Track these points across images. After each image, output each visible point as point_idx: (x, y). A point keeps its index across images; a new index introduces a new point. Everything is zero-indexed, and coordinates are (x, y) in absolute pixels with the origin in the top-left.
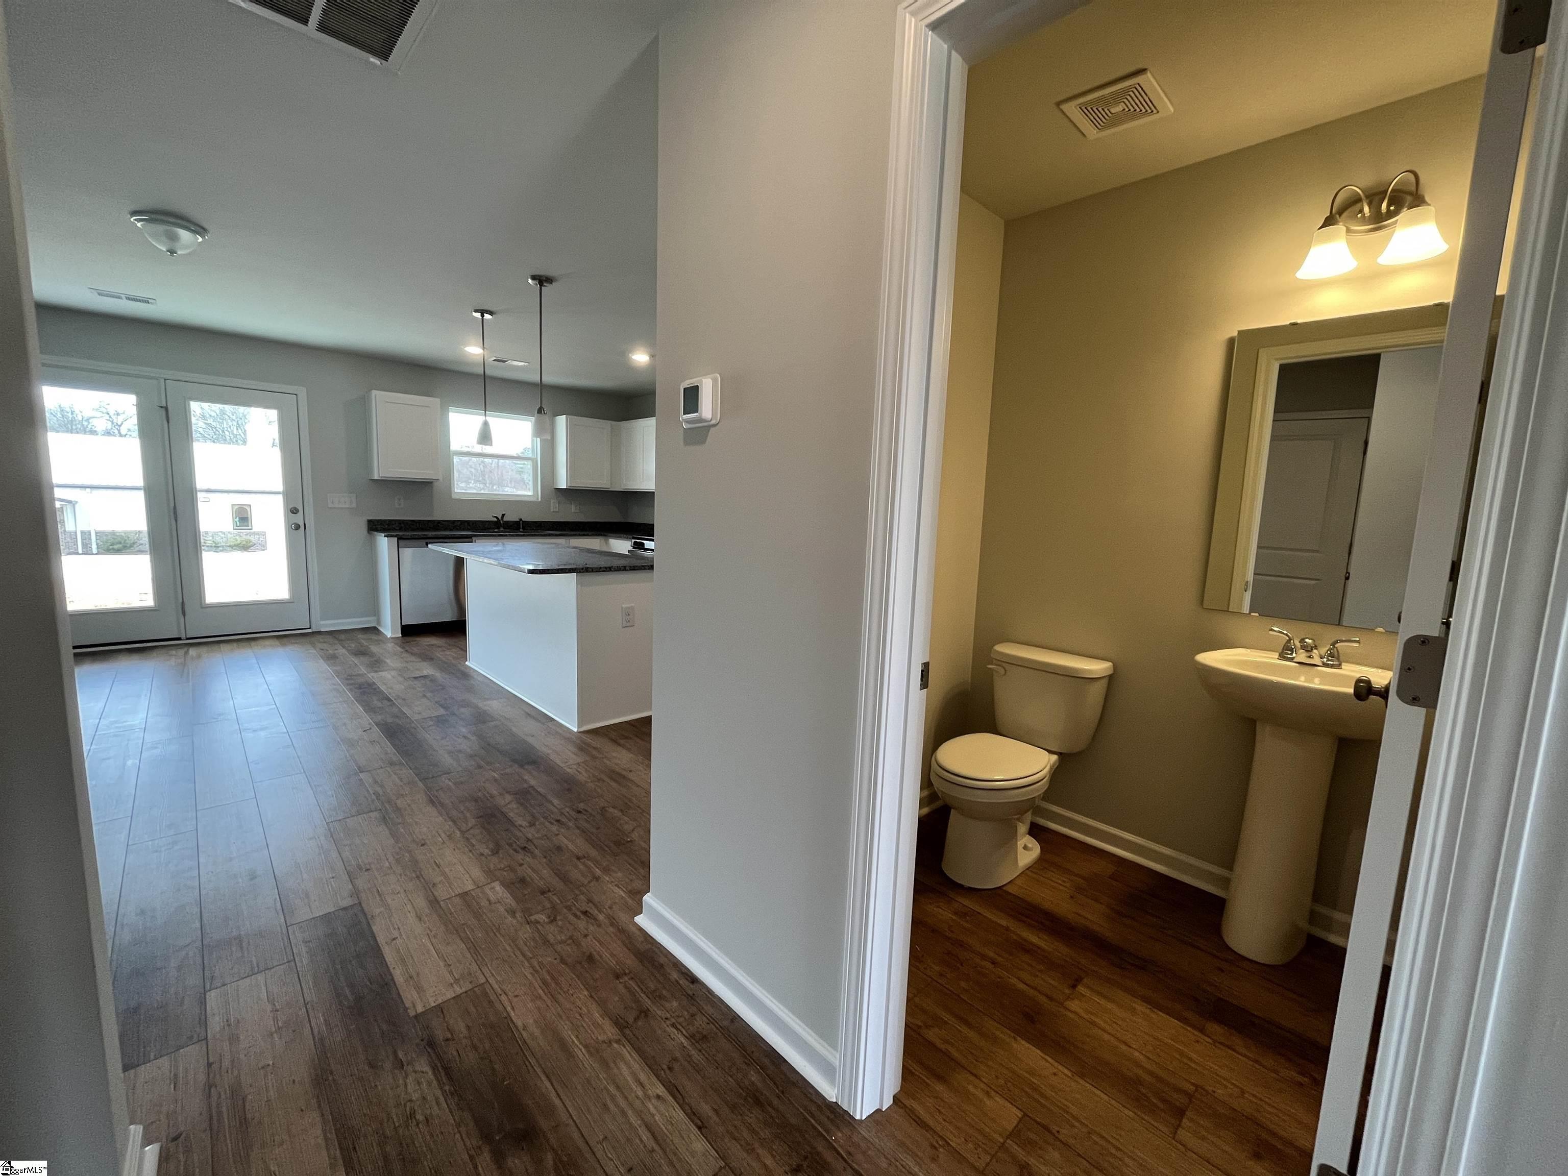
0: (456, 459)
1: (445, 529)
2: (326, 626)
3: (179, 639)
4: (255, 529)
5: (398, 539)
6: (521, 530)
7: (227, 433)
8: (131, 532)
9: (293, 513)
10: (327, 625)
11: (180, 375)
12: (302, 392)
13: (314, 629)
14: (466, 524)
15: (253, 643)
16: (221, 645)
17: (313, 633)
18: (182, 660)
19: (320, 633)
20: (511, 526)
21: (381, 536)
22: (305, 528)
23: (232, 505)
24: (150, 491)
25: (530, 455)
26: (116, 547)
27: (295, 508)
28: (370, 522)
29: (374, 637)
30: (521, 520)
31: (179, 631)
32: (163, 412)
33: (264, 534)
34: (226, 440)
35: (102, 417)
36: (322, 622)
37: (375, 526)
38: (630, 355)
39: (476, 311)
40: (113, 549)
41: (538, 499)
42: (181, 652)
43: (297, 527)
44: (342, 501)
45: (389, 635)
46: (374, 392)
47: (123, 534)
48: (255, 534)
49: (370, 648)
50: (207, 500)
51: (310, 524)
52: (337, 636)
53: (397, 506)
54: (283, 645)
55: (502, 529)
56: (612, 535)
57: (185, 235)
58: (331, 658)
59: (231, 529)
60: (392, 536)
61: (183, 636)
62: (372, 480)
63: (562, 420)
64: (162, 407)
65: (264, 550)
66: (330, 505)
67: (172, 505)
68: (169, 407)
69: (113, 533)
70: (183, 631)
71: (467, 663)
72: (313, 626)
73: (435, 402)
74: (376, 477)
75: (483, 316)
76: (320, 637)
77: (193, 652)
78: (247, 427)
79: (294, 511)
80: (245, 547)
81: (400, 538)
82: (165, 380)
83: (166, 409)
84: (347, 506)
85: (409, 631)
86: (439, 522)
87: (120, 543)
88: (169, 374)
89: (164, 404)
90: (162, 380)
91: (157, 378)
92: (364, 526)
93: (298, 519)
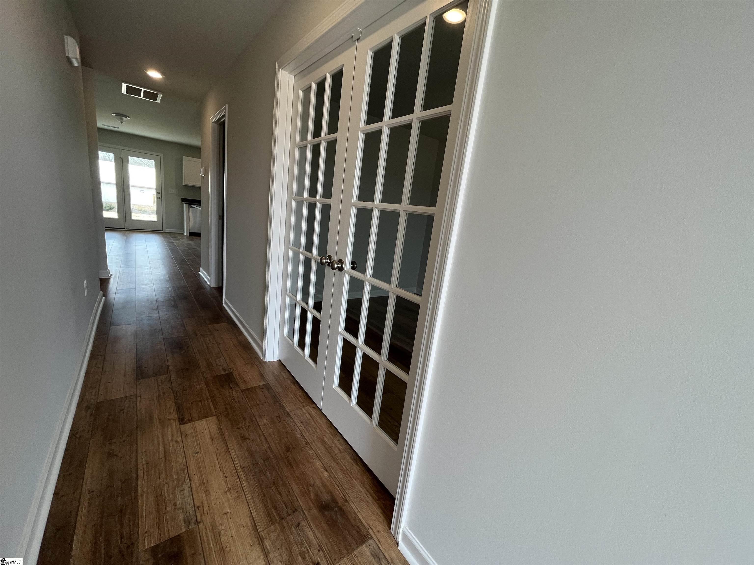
2: (168, 230)
3: (124, 229)
11: (126, 148)
12: (162, 155)
15: (145, 232)
16: (135, 232)
17: (163, 232)
19: (166, 232)
21: (184, 203)
22: (162, 199)
24: (117, 185)
27: (159, 192)
28: (182, 199)
29: (182, 235)
31: (124, 226)
32: (121, 159)
36: (166, 229)
37: (184, 200)
43: (159, 198)
44: (173, 191)
45: (185, 235)
46: (184, 157)
49: (180, 237)
50: (143, 191)
51: (163, 197)
52: (170, 234)
53: (190, 195)
54: (153, 234)
57: (124, 119)
60: (187, 204)
66: (170, 193)
70: (125, 227)
72: (163, 230)
74: (183, 185)
77: (127, 232)
79: (158, 193)
81: (189, 204)
82: (122, 149)
83: (122, 158)
84: (175, 193)
85: (192, 234)
87: (109, 207)
88: (123, 148)
89: (121, 157)
90: (121, 150)
91: (119, 149)
92: (180, 200)
93: (160, 196)
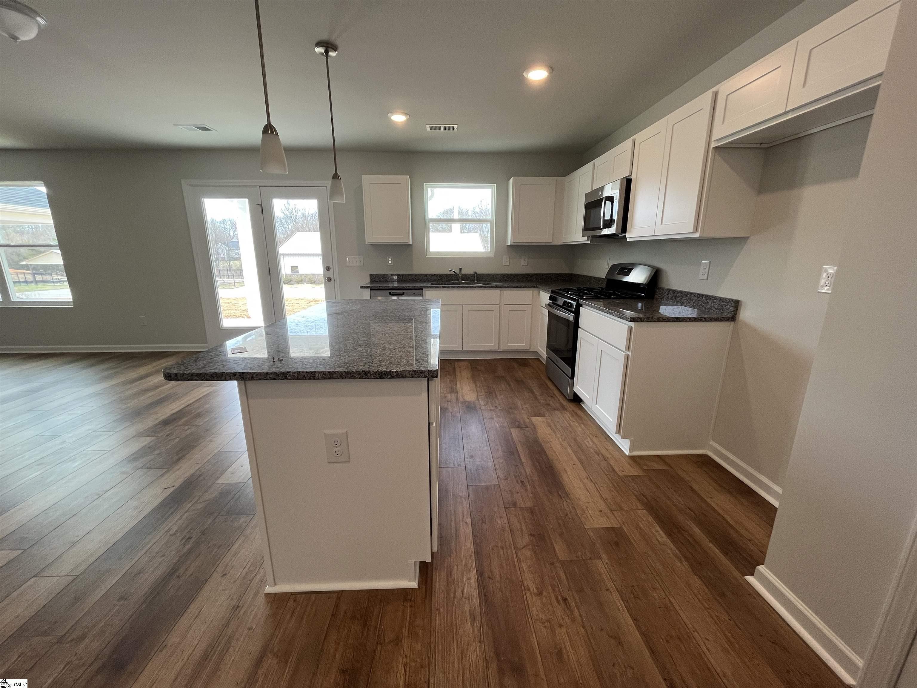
0: (431, 226)
5: (370, 290)
6: (477, 282)
12: (329, 184)
14: (435, 277)
20: (467, 278)
22: (335, 280)
25: (488, 217)
27: (328, 267)
28: (371, 275)
30: (476, 273)
32: (260, 208)
38: (525, 73)
41: (493, 255)
43: (330, 280)
44: (354, 261)
46: (364, 177)
51: (336, 277)
53: (389, 264)
55: (460, 281)
56: (542, 287)
60: (367, 287)
64: (259, 205)
67: (268, 266)
68: (262, 204)
74: (367, 243)
79: (328, 269)
83: (261, 206)
84: (358, 264)
86: (416, 275)
88: (261, 182)
89: (260, 203)
90: (258, 187)
91: (255, 187)
92: (368, 279)
93: (330, 274)
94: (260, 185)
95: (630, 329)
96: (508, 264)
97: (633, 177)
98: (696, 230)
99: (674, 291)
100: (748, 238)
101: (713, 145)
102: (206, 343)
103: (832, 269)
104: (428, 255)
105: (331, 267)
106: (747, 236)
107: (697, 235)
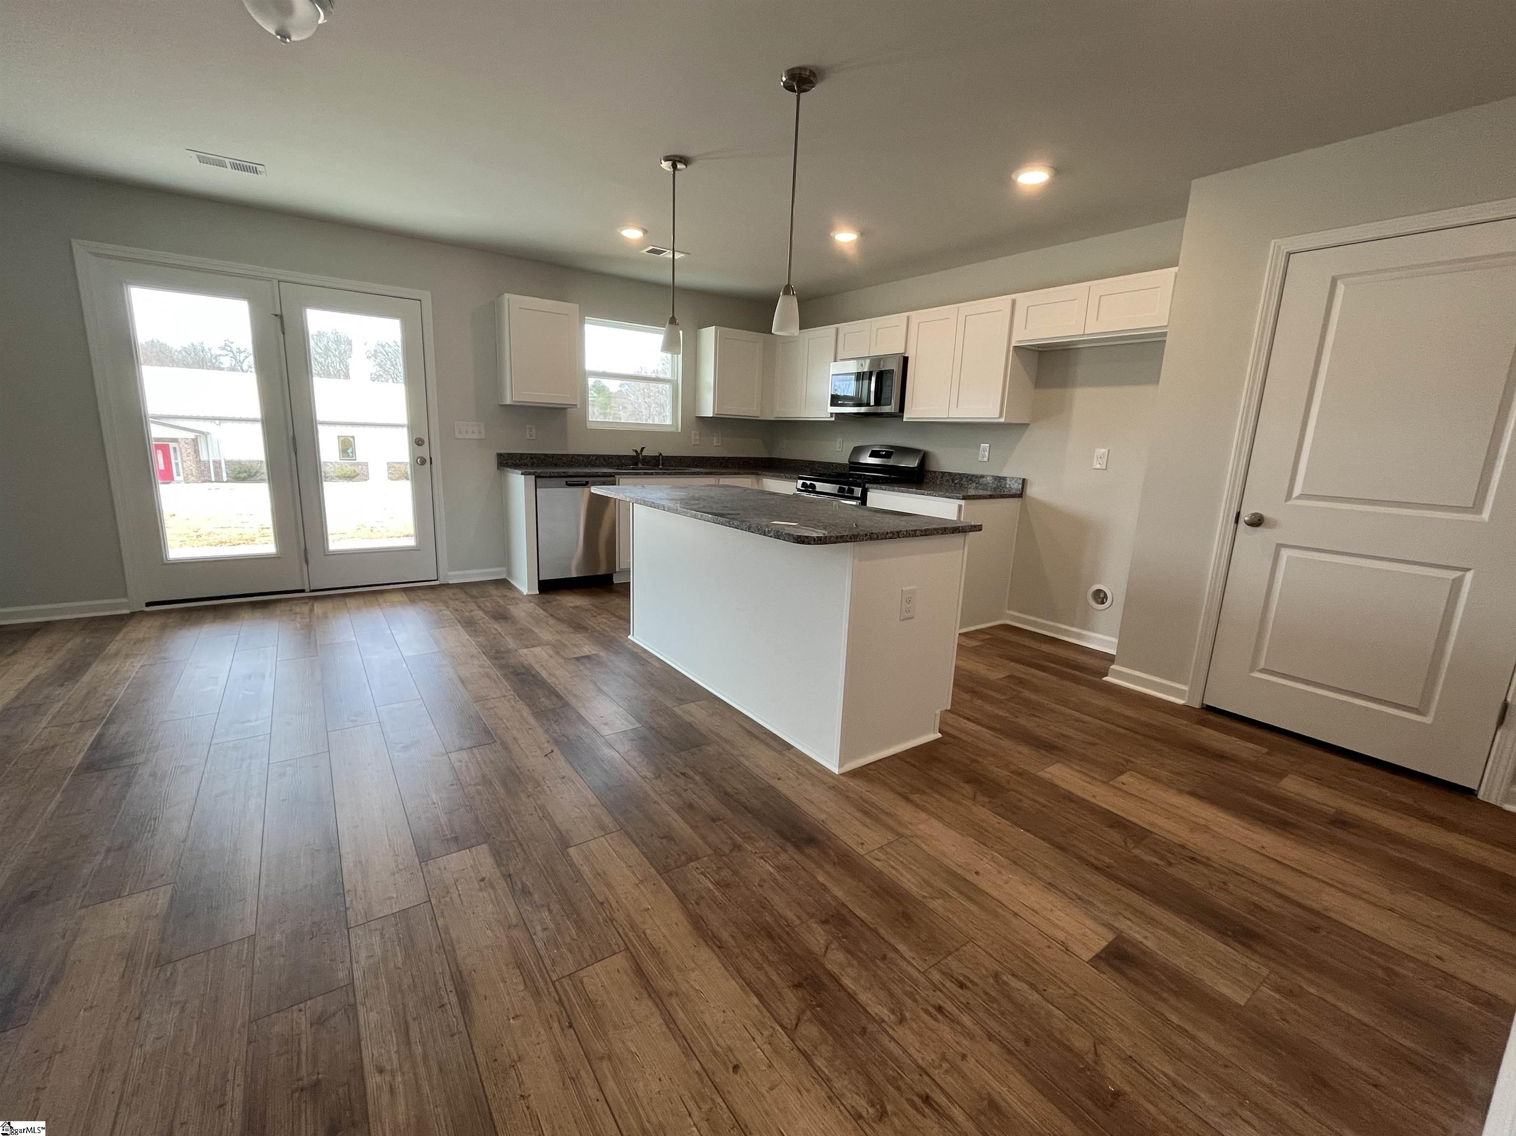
0: (591, 381)
1: (580, 466)
2: (453, 575)
3: (303, 591)
4: (358, 460)
5: (536, 477)
6: (660, 467)
7: (330, 368)
8: (254, 461)
9: (419, 445)
10: (455, 577)
11: (294, 276)
12: (426, 296)
13: (442, 581)
14: (602, 459)
15: (380, 599)
16: (347, 600)
17: (441, 585)
18: (308, 620)
19: (447, 586)
20: (649, 461)
21: (517, 474)
22: (431, 463)
23: (338, 437)
24: (268, 422)
25: (668, 376)
26: (242, 475)
27: (420, 439)
28: (500, 455)
29: (506, 592)
30: (661, 454)
31: (302, 580)
32: (278, 320)
33: (366, 464)
34: (330, 374)
35: (227, 355)
36: (451, 573)
37: (506, 460)
38: (832, 234)
39: (667, 159)
40: (240, 477)
41: (677, 429)
42: (306, 609)
43: (423, 462)
44: (470, 430)
45: (525, 591)
46: (507, 296)
47: (248, 464)
48: (359, 464)
49: (508, 610)
50: (325, 432)
51: (437, 458)
52: (468, 591)
53: (528, 437)
54: (413, 602)
55: (640, 465)
56: (767, 473)
58: (469, 624)
59: (338, 460)
60: (530, 474)
61: (307, 588)
62: (502, 405)
63: (709, 335)
64: (276, 315)
65: (366, 480)
66: (457, 436)
67: (291, 433)
68: (283, 314)
69: (239, 462)
70: (307, 582)
71: (629, 637)
72: (440, 577)
73: (572, 308)
74: (506, 403)
75: (674, 167)
76: (450, 592)
77: (319, 608)
78: (349, 361)
79: (419, 442)
80: (349, 477)
81: (537, 477)
82: (278, 281)
83: (281, 317)
84: (475, 437)
85: (547, 587)
86: (573, 456)
87: (246, 472)
88: (283, 274)
89: (279, 313)
90: (275, 282)
91: (270, 280)
92: (494, 461)
93: (424, 451)
94: (281, 278)
95: (960, 507)
96: (698, 443)
97: (910, 354)
98: (1001, 416)
99: (950, 474)
100: (1028, 424)
101: (1014, 344)
102: (125, 595)
103: (1102, 451)
104: (589, 426)
105: (426, 440)
106: (1027, 422)
107: (1002, 420)
